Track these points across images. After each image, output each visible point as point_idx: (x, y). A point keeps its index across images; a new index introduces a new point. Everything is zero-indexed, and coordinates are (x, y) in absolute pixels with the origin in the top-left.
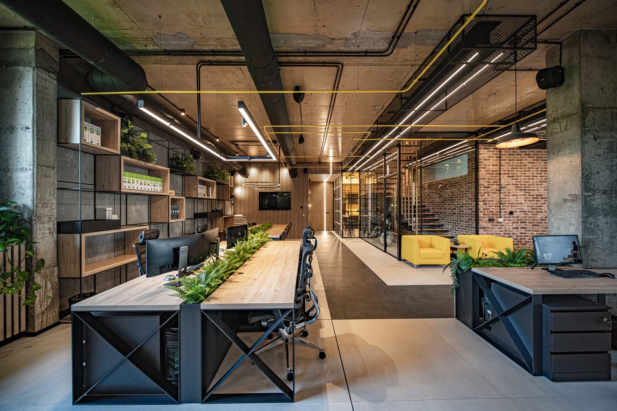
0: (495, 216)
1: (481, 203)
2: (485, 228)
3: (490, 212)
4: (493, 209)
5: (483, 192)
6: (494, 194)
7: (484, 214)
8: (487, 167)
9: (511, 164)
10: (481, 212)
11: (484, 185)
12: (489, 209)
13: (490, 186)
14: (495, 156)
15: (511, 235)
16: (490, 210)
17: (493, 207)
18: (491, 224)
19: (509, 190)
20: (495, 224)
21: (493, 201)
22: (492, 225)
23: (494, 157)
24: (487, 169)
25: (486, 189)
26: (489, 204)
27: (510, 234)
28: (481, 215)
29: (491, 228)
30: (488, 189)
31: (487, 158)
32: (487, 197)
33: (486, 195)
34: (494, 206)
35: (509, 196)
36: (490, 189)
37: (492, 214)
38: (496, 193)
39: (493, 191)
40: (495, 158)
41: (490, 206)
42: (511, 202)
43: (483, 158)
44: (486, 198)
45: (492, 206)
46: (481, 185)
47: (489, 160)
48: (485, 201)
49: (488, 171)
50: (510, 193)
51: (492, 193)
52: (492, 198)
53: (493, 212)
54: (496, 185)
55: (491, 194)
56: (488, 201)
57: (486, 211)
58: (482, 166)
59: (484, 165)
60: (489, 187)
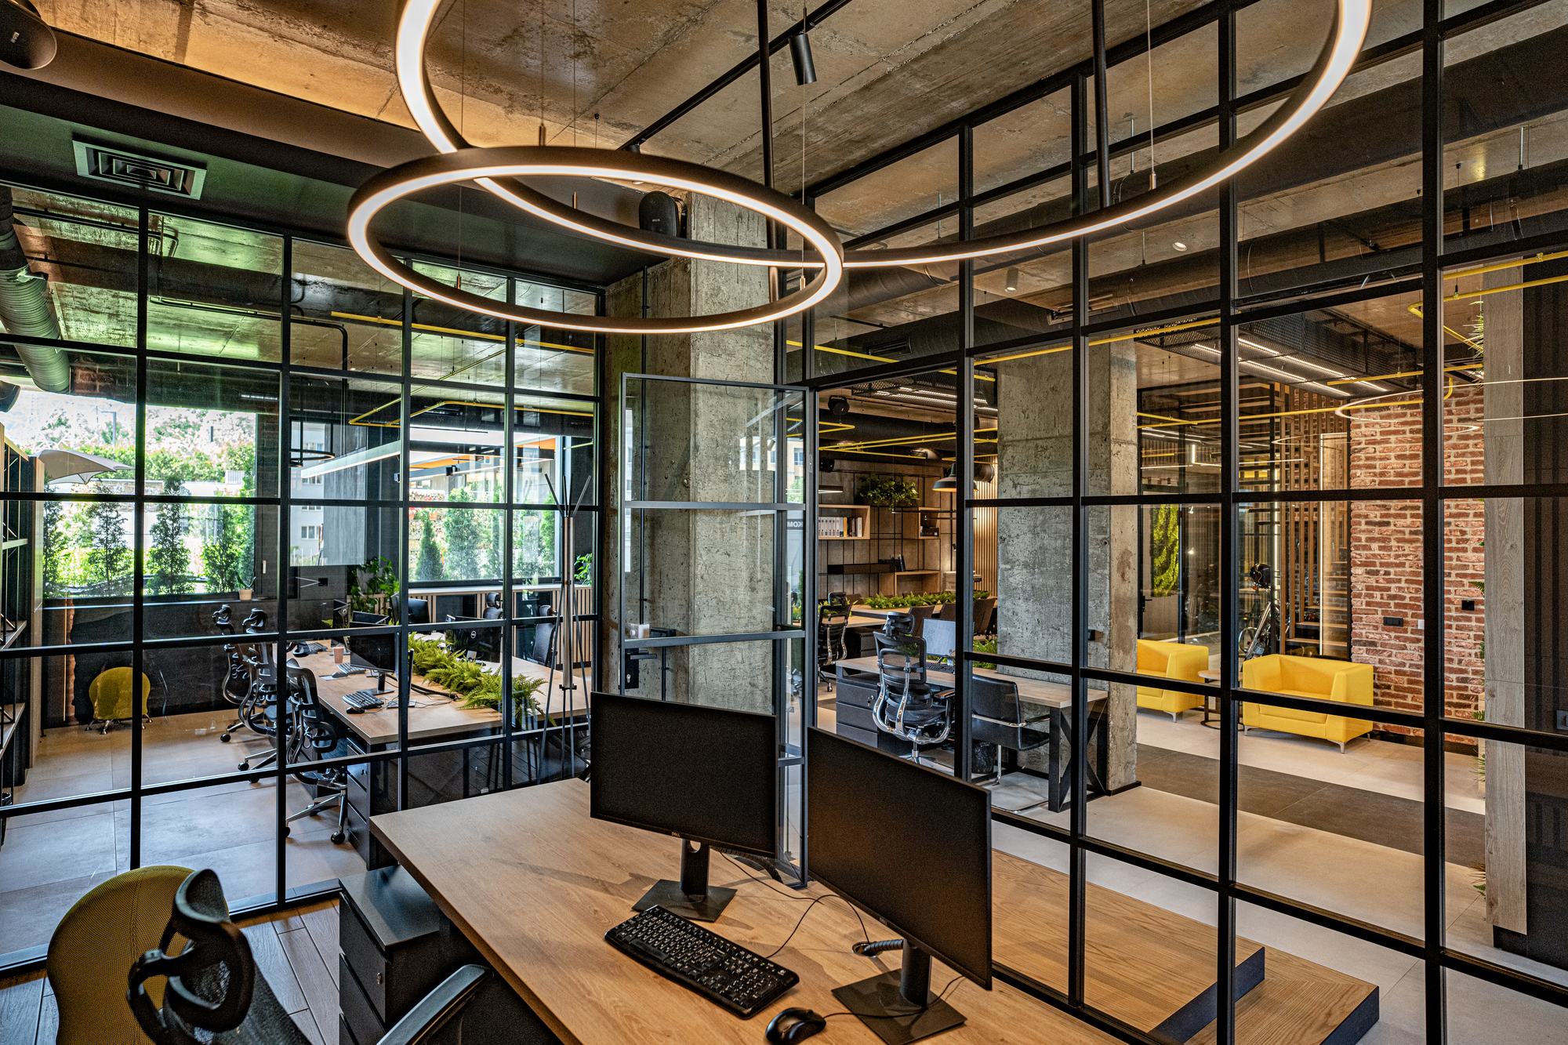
0: (1410, 612)
1: (1358, 571)
2: (1374, 644)
3: (1391, 597)
4: (1400, 588)
5: (1363, 537)
6: (1406, 545)
7: (1368, 604)
8: (1378, 463)
9: (1471, 449)
10: (1359, 596)
11: (1366, 516)
12: (1389, 589)
13: (1391, 520)
14: (1407, 428)
15: (1471, 676)
16: (1393, 592)
17: (1403, 584)
18: (1393, 634)
19: (1463, 533)
20: (1409, 635)
21: (1402, 565)
22: (1397, 638)
23: (1404, 432)
24: (1377, 471)
25: (1377, 528)
26: (1387, 573)
27: (1465, 671)
28: (1358, 604)
29: (1392, 646)
30: (1384, 528)
31: (1378, 437)
32: (1377, 552)
33: (1375, 546)
34: (1407, 581)
35: (1465, 550)
36: (1392, 527)
37: (1397, 605)
38: (1411, 541)
39: (1400, 536)
40: (1408, 435)
41: (1389, 581)
42: (1470, 571)
43: (1363, 439)
44: (1374, 556)
45: (1399, 581)
46: (1359, 516)
47: (1387, 441)
48: (1373, 564)
49: (1382, 474)
50: (1467, 540)
51: (1399, 540)
52: (1397, 556)
53: (1404, 598)
54: (1413, 516)
55: (1393, 543)
56: (1382, 565)
57: (1377, 594)
58: (1361, 463)
59: (1367, 459)
60: (1388, 524)
